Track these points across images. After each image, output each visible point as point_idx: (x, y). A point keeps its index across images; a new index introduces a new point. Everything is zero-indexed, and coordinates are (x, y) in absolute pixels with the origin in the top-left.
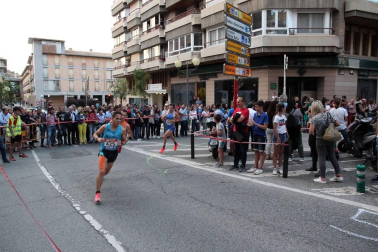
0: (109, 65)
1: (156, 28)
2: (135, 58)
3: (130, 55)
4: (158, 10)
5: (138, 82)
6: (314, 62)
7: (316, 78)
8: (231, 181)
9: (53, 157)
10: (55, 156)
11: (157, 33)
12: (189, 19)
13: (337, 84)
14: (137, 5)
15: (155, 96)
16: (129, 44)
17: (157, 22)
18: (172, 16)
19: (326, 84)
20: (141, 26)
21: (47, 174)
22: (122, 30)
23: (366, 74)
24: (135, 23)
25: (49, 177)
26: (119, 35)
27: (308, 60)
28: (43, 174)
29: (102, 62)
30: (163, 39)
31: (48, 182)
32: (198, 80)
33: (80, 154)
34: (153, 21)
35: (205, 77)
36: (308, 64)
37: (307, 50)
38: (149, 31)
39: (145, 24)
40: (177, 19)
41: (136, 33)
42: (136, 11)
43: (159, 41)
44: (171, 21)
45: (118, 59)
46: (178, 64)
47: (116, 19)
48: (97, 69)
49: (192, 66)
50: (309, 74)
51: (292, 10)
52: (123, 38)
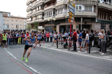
0: (25, 20)
1: (41, 9)
2: (34, 18)
3: (32, 17)
4: (42, 4)
5: (36, 26)
6: (89, 20)
7: (89, 25)
8: (74, 55)
9: (10, 48)
10: (11, 48)
11: (41, 11)
12: (52, 7)
13: (95, 27)
14: (35, 2)
15: (40, 30)
16: (32, 14)
17: (41, 8)
18: (46, 6)
19: (92, 27)
20: (36, 9)
21: (10, 54)
22: (30, 10)
23: (103, 24)
24: (34, 8)
25: (12, 55)
26: (29, 11)
27: (87, 20)
28: (9, 54)
29: (22, 19)
30: (43, 12)
31: (11, 56)
32: (54, 25)
33: (20, 47)
34: (40, 7)
35: (56, 24)
36: (87, 21)
37: (87, 17)
38: (39, 10)
39: (37, 8)
40: (47, 7)
41: (34, 11)
42: (34, 4)
43: (42, 13)
44: (46, 7)
45: (28, 18)
46: (49, 20)
47: (28, 6)
48: (21, 22)
49: (53, 21)
50: (88, 24)
51: (83, 5)
52: (30, 12)
